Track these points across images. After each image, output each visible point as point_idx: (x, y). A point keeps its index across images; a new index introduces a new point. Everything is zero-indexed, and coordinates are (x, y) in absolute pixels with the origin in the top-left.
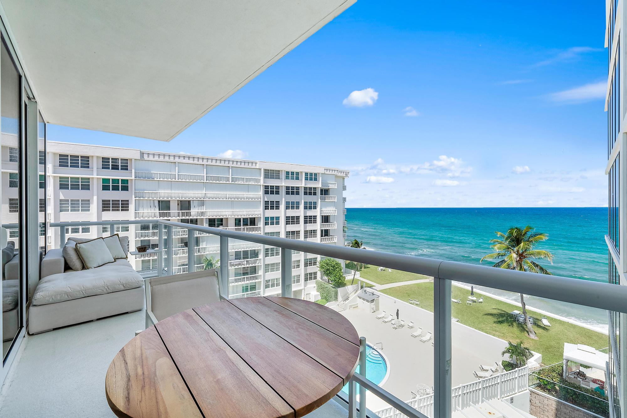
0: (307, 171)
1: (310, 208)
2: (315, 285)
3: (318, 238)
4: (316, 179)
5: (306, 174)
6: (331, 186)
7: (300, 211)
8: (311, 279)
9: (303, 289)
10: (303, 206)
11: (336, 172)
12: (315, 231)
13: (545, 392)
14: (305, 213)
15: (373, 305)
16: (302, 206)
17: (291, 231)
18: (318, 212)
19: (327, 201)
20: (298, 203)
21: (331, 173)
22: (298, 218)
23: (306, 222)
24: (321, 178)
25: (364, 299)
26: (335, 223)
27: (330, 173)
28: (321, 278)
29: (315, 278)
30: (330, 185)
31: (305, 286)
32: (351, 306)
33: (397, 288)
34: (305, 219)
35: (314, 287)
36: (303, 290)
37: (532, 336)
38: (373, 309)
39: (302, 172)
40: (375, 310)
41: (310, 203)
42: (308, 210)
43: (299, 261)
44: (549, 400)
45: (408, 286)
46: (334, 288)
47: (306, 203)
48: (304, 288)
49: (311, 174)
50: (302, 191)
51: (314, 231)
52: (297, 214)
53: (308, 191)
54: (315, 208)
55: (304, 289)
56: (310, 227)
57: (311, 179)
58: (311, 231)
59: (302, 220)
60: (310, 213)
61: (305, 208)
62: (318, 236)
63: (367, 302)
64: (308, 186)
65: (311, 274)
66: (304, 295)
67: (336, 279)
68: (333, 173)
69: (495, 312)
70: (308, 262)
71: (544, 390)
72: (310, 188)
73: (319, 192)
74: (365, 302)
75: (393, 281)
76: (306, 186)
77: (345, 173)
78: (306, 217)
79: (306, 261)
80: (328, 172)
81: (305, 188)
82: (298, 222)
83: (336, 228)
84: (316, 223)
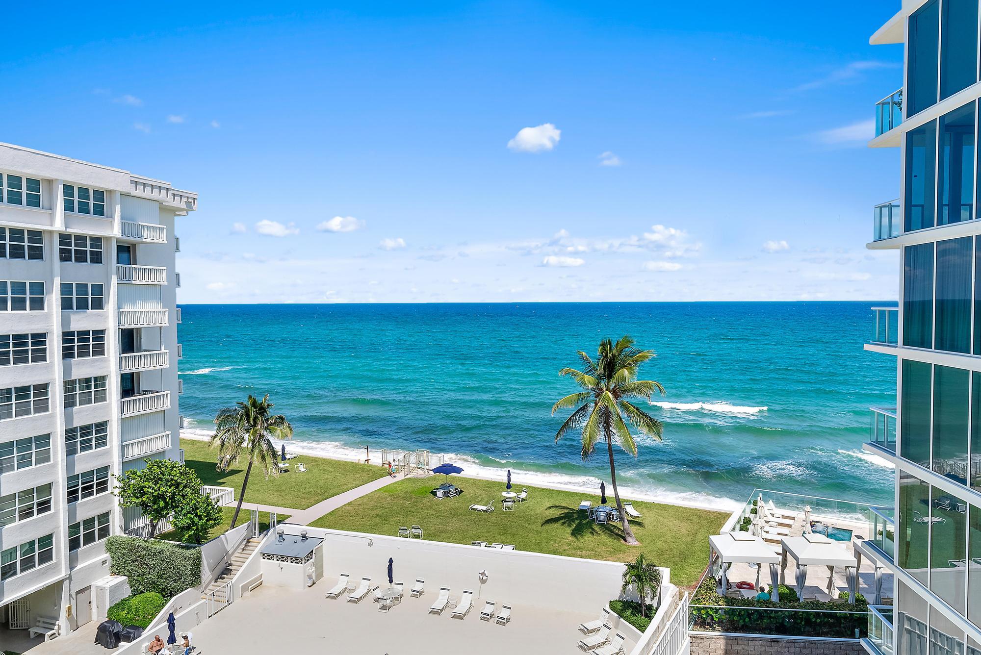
0: (70, 179)
1: (82, 305)
2: (106, 556)
3: (110, 404)
4: (99, 211)
5: (68, 189)
6: (148, 237)
7: (48, 316)
8: (89, 538)
9: (65, 579)
10: (57, 300)
11: (164, 192)
12: (100, 381)
13: (707, 629)
14: (65, 321)
15: (309, 568)
16: (53, 299)
17: (13, 386)
18: (107, 317)
19: (138, 282)
20: (39, 289)
21: (147, 193)
22: (40, 339)
23: (68, 353)
24: (118, 208)
25: (283, 558)
26: (163, 351)
27: (144, 195)
28: (126, 529)
29: (104, 532)
30: (145, 233)
31: (71, 568)
32: (245, 589)
33: (347, 508)
34: (64, 341)
35: (104, 562)
36: (66, 583)
37: (632, 541)
38: (310, 577)
39: (50, 182)
40: (314, 578)
41: (82, 288)
42: (74, 313)
43: (47, 488)
44: (717, 641)
45: (369, 496)
46: (187, 548)
47: (66, 288)
48: (70, 575)
49: (84, 192)
50: (51, 249)
51: (96, 379)
52: (33, 327)
53: (73, 248)
54: (98, 304)
55: (70, 578)
56: (83, 368)
57: (84, 209)
58: (88, 380)
59: (54, 346)
60: (82, 321)
61: (66, 305)
62: (110, 394)
63: (294, 564)
64: (75, 230)
65: (89, 522)
66: (71, 596)
67: (196, 520)
68: (155, 195)
69: (555, 513)
70: (80, 486)
71: (704, 628)
72: (80, 239)
73: (111, 254)
74: (287, 564)
75: (326, 494)
76: (69, 230)
77: (185, 200)
78: (68, 337)
79: (73, 483)
80: (139, 192)
81: (64, 238)
82: (40, 356)
83: (168, 366)
84: (102, 353)
